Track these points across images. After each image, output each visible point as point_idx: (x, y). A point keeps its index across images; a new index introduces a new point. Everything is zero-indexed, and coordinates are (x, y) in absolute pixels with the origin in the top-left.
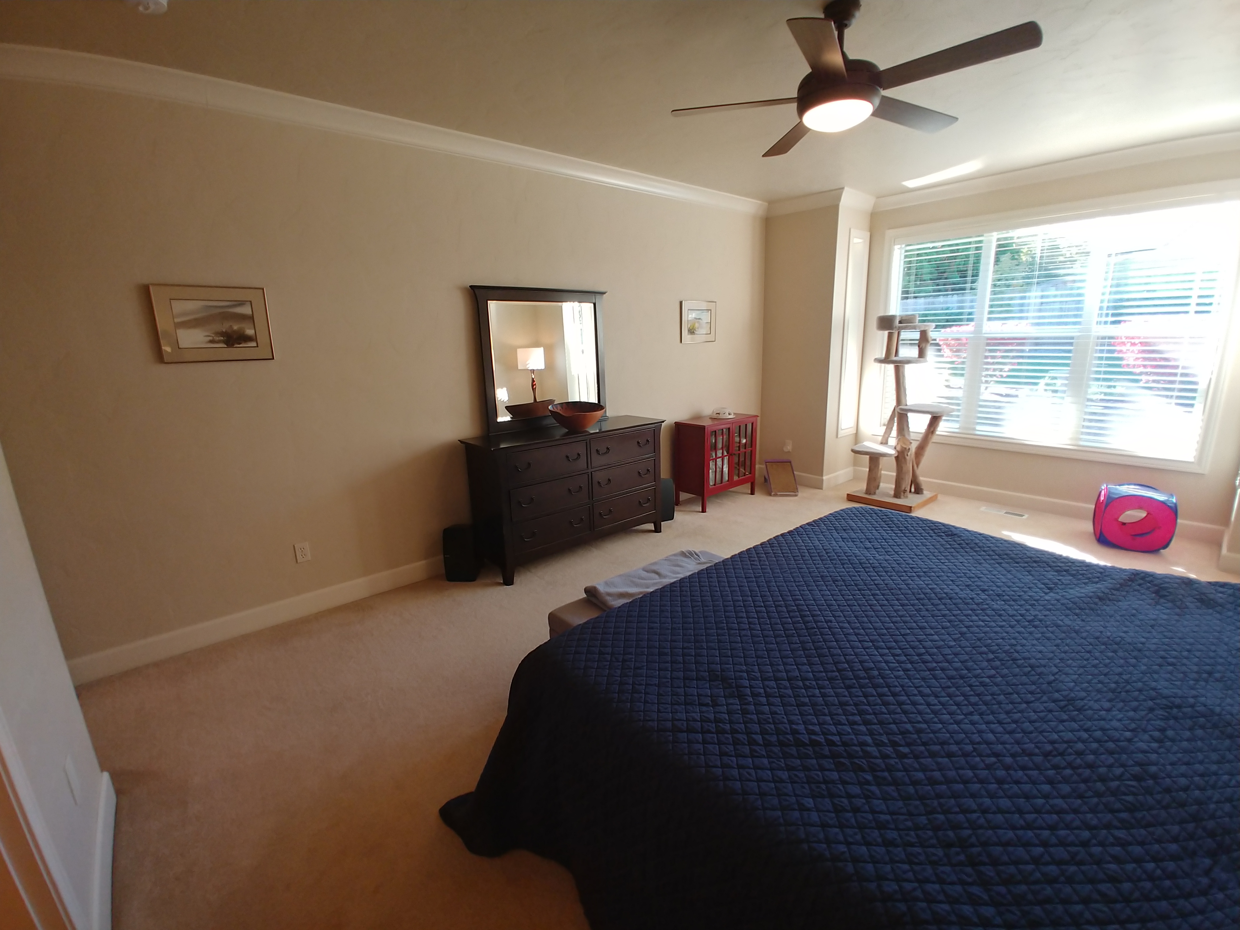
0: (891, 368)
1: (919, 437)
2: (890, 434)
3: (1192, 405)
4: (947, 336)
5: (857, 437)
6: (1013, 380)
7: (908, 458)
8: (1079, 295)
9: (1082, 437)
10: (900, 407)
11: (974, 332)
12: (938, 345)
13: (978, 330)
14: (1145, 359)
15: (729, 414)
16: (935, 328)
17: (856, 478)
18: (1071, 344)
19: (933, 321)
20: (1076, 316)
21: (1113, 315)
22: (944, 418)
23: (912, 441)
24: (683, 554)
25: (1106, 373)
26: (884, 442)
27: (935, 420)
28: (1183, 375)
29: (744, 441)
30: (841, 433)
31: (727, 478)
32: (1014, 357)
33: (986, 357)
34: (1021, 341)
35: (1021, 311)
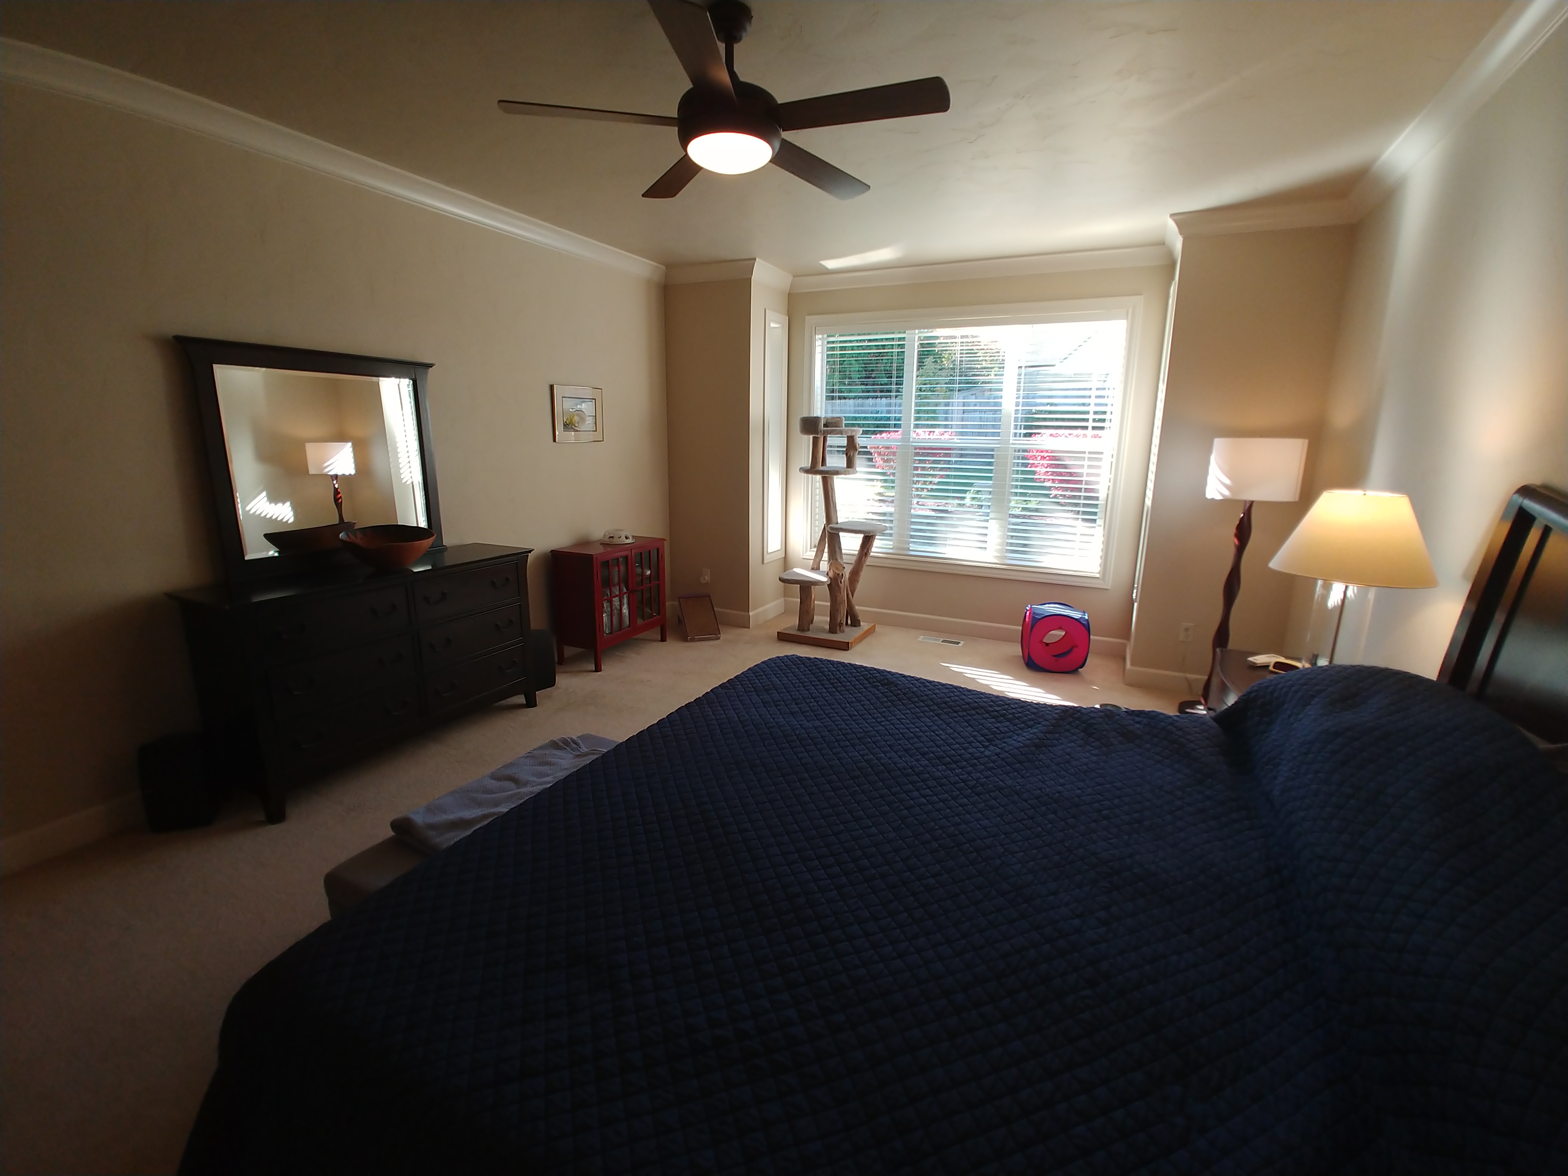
0: (819, 478)
1: (853, 560)
2: (822, 558)
3: (1094, 521)
4: (876, 443)
5: (786, 561)
6: (940, 492)
7: (842, 585)
8: (996, 404)
9: (1007, 554)
10: (830, 525)
11: (902, 440)
12: (870, 453)
13: (906, 438)
14: (1053, 473)
15: (627, 538)
16: (862, 434)
17: (787, 612)
18: (992, 456)
19: (859, 425)
20: (994, 427)
21: (1026, 427)
22: (877, 537)
23: (845, 565)
24: (554, 745)
25: (1022, 487)
26: (816, 568)
27: (868, 540)
28: (1086, 490)
29: (649, 572)
30: (767, 558)
31: (628, 623)
32: (942, 469)
33: (916, 468)
34: (947, 451)
35: (946, 419)
